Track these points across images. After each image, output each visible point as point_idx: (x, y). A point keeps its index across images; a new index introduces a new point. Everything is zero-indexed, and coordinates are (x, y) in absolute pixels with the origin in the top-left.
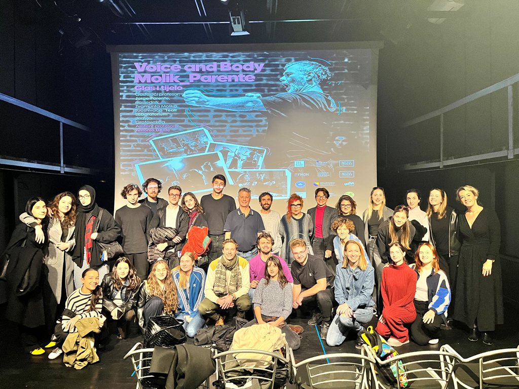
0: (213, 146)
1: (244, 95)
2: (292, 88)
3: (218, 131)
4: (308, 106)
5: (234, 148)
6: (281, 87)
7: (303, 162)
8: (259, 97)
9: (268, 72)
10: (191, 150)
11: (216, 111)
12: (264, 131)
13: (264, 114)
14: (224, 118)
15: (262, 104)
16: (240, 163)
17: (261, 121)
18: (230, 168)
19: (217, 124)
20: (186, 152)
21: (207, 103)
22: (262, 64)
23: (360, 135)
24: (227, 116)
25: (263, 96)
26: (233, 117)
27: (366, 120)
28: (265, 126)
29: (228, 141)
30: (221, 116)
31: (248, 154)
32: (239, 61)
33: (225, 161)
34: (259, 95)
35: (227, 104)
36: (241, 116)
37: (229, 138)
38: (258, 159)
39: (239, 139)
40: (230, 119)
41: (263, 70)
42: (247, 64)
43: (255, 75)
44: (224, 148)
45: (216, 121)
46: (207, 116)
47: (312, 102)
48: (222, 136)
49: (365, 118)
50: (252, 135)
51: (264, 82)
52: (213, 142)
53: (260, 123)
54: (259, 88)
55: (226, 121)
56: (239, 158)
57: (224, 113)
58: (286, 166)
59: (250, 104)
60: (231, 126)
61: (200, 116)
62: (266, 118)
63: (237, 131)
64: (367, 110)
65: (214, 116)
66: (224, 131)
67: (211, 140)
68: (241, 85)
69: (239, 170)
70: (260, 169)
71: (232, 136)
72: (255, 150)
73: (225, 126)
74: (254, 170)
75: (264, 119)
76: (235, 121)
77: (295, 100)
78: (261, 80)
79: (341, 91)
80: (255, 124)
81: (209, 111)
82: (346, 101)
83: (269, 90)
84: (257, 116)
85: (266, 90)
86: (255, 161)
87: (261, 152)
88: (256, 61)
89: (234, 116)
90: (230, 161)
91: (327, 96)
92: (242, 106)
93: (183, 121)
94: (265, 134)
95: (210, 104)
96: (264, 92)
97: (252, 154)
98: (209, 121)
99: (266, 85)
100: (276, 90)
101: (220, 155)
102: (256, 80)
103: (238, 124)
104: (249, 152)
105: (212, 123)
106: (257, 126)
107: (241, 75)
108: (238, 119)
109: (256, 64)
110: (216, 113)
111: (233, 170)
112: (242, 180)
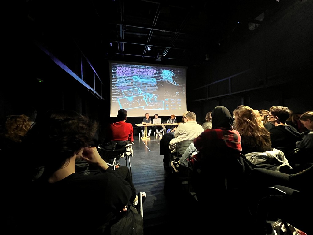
0: (142, 94)
1: (151, 79)
2: (164, 78)
3: (143, 89)
5: (148, 94)
9: (158, 73)
10: (135, 95)
11: (143, 83)
13: (157, 85)
14: (145, 85)
16: (150, 99)
17: (156, 87)
19: (143, 87)
20: (133, 95)
22: (156, 70)
25: (157, 79)
27: (184, 88)
28: (157, 88)
31: (152, 96)
32: (149, 69)
34: (155, 79)
35: (146, 81)
36: (150, 85)
37: (146, 91)
39: (149, 92)
41: (156, 72)
42: (151, 70)
43: (154, 73)
44: (145, 94)
46: (140, 84)
47: (170, 82)
48: (145, 91)
51: (157, 75)
54: (155, 77)
56: (150, 97)
58: (163, 100)
59: (153, 82)
60: (147, 88)
61: (138, 84)
63: (149, 89)
64: (184, 85)
67: (141, 92)
68: (150, 76)
69: (150, 101)
70: (156, 101)
71: (148, 91)
72: (154, 95)
73: (145, 88)
74: (154, 101)
76: (148, 86)
77: (165, 81)
78: (156, 75)
80: (154, 87)
83: (158, 78)
84: (155, 85)
86: (154, 98)
87: (156, 96)
88: (154, 69)
89: (148, 85)
90: (147, 98)
92: (151, 82)
93: (133, 86)
94: (157, 90)
95: (141, 81)
98: (140, 86)
101: (144, 96)
102: (154, 75)
103: (149, 87)
105: (142, 87)
106: (155, 88)
107: (150, 73)
110: (143, 84)
111: (148, 101)
112: (151, 104)
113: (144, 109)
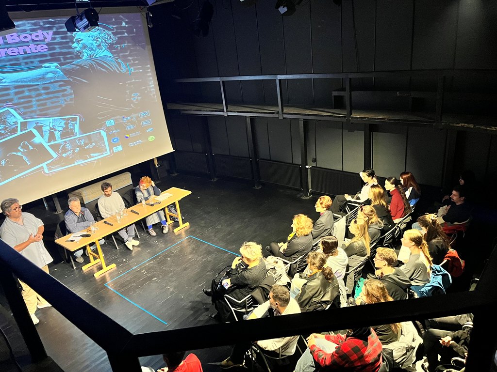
0: (24, 125)
1: (42, 67)
2: (86, 54)
3: (25, 108)
4: (104, 70)
5: (47, 122)
6: (75, 54)
7: (112, 121)
8: (56, 67)
9: (58, 40)
11: (16, 87)
12: (71, 100)
13: (67, 83)
14: (27, 94)
15: (62, 73)
16: (57, 135)
17: (65, 90)
18: (49, 141)
19: (22, 101)
21: (3, 81)
22: (51, 32)
23: (148, 90)
24: (30, 91)
25: (61, 65)
26: (36, 91)
27: (150, 76)
28: (71, 94)
29: (39, 116)
30: (23, 92)
31: (62, 124)
32: (25, 31)
33: (42, 136)
34: (56, 64)
35: (26, 78)
36: (44, 88)
37: (38, 112)
38: (74, 126)
39: (49, 112)
40: (33, 93)
41: (54, 39)
42: (34, 34)
43: (47, 44)
44: (36, 123)
45: (20, 98)
46: (8, 95)
47: (106, 66)
48: (32, 112)
49: (149, 74)
50: (60, 106)
51: (58, 50)
52: (23, 121)
53: (65, 93)
54: (54, 58)
55: (30, 97)
56: (55, 130)
57: (26, 89)
58: (100, 127)
59: (50, 75)
60: (37, 101)
62: (70, 87)
63: (45, 104)
64: (148, 68)
65: (17, 93)
66: (31, 107)
67: (20, 119)
68: (35, 57)
69: (59, 141)
70: (78, 136)
71: (41, 110)
73: (31, 101)
74: (73, 138)
75: (68, 88)
76: (40, 95)
77: (91, 66)
78: (54, 49)
79: (126, 54)
80: (61, 93)
81: (8, 89)
82: (132, 61)
83: (65, 59)
84: (60, 86)
85: (62, 59)
86: (71, 129)
87: (75, 120)
88: (43, 29)
89: (38, 90)
90: (47, 135)
91: (117, 59)
92: (42, 78)
94: (73, 102)
95: (8, 81)
96: (60, 61)
97: (67, 124)
98: (11, 100)
99: (61, 54)
100: (71, 58)
101: (35, 132)
102: (49, 49)
103: (44, 96)
104: (63, 122)
105: (16, 101)
106: (64, 96)
107: (32, 46)
108: (43, 92)
109: (45, 33)
110: (17, 90)
111: (53, 143)
112: (65, 150)
113: (46, 171)
